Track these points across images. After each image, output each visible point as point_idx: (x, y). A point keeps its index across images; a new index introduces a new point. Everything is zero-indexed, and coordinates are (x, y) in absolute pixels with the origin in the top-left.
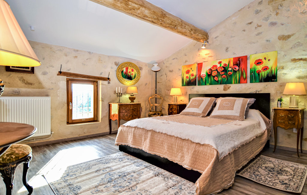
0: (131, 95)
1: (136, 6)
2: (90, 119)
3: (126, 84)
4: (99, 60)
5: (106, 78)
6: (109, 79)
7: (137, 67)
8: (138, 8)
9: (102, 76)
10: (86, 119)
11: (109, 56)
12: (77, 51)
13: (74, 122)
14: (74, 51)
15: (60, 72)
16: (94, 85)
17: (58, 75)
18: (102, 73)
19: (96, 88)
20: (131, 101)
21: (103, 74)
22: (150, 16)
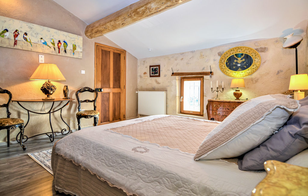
0: (236, 90)
1: (143, 8)
2: (196, 113)
3: (235, 76)
4: (201, 56)
5: (209, 72)
6: (211, 72)
7: (251, 50)
8: (145, 8)
9: (204, 71)
10: (194, 112)
11: (210, 49)
12: (183, 53)
13: (184, 112)
14: (181, 54)
15: (173, 73)
16: (200, 80)
17: (172, 76)
18: (205, 67)
19: (202, 83)
20: (236, 98)
21: (205, 69)
22: (159, 5)
